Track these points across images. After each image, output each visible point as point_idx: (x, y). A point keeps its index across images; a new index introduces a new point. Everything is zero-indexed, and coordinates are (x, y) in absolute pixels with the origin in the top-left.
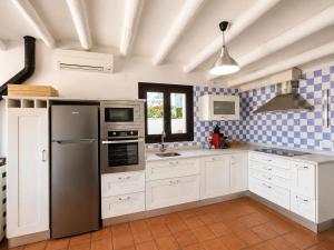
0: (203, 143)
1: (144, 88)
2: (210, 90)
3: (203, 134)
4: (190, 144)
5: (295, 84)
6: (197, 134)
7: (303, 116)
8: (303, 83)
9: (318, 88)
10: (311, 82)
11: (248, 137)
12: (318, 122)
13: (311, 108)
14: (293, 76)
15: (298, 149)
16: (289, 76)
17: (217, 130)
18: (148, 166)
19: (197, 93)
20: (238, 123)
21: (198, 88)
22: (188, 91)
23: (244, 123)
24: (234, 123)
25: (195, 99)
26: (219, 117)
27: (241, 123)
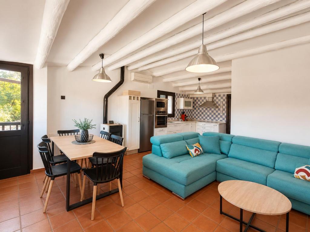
0: (178, 119)
1: (160, 93)
2: (186, 96)
3: (178, 115)
4: (173, 119)
5: (213, 98)
6: (176, 115)
7: (215, 109)
8: (215, 98)
9: (219, 100)
10: (217, 98)
11: (193, 117)
12: (219, 112)
13: (217, 107)
14: (213, 96)
15: (208, 121)
16: (211, 96)
17: (183, 113)
18: (168, 126)
19: (177, 97)
20: (192, 111)
21: (177, 94)
22: (173, 95)
23: (195, 111)
24: (191, 110)
25: (176, 99)
26: (186, 108)
27: (193, 111)
